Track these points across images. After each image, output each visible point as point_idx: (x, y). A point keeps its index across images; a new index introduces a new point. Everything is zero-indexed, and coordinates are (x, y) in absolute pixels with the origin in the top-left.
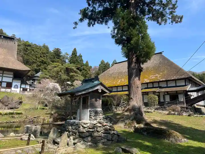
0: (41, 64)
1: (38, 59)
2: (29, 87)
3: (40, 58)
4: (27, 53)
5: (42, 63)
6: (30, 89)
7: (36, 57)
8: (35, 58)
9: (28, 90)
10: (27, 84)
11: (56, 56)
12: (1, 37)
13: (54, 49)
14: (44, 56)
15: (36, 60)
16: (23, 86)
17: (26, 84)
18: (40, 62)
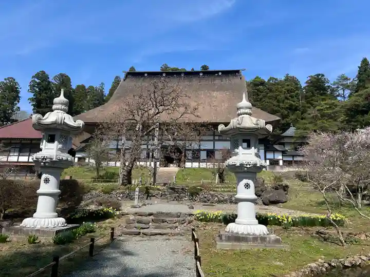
0: (288, 112)
1: (281, 104)
2: (280, 157)
3: (286, 101)
4: (260, 97)
5: (290, 109)
6: (284, 161)
7: (278, 101)
8: (275, 103)
9: (281, 163)
10: (277, 151)
11: (316, 90)
12: (218, 74)
13: (309, 78)
14: (292, 97)
15: (279, 106)
16: (270, 156)
17: (275, 151)
18: (287, 108)
